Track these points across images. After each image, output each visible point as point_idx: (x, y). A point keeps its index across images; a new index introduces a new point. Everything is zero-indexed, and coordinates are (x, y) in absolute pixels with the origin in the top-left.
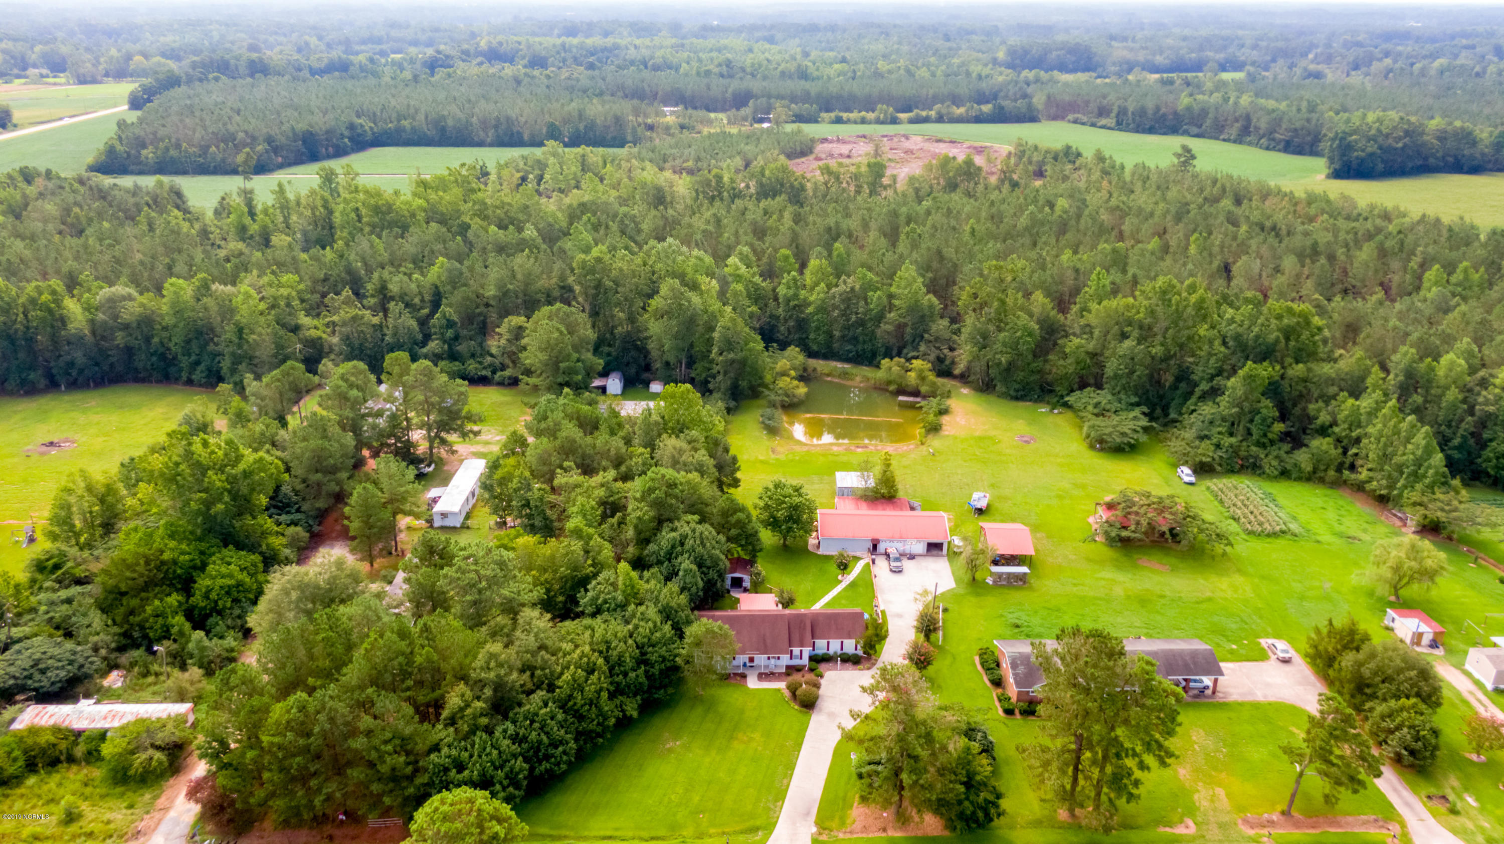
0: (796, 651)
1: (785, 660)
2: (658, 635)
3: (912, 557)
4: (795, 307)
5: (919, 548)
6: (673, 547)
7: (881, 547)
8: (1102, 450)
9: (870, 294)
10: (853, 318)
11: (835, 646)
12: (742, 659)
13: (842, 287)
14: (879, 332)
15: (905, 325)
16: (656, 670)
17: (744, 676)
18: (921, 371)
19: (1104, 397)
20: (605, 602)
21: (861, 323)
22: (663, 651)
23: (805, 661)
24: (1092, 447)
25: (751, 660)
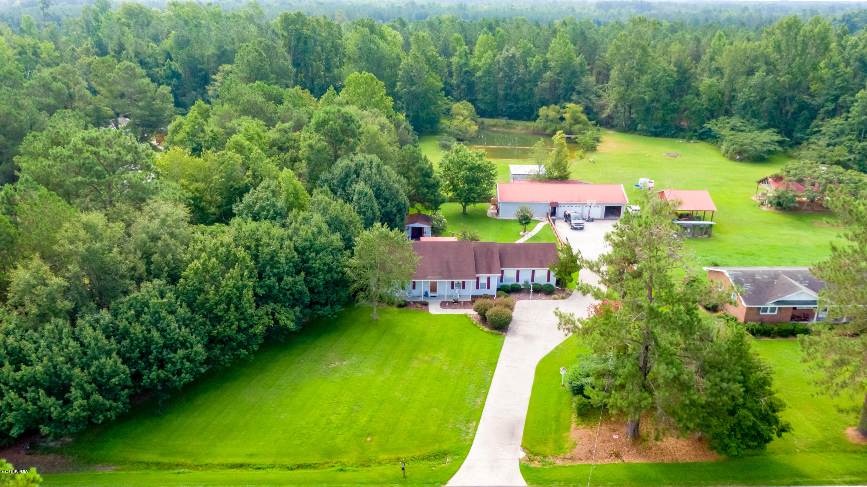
0: (483, 280)
1: (471, 289)
2: (323, 240)
3: (591, 220)
4: (466, 72)
5: (598, 212)
6: (347, 175)
7: (560, 212)
8: (741, 160)
9: (529, 59)
10: (515, 78)
11: (525, 275)
12: (423, 286)
13: (505, 54)
14: (536, 89)
15: (559, 82)
16: (319, 280)
17: (426, 304)
18: (574, 112)
19: (736, 121)
20: (263, 208)
21: (522, 82)
22: (329, 259)
23: (493, 290)
24: (732, 159)
25: (434, 289)
